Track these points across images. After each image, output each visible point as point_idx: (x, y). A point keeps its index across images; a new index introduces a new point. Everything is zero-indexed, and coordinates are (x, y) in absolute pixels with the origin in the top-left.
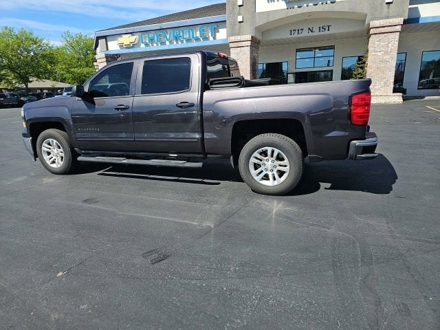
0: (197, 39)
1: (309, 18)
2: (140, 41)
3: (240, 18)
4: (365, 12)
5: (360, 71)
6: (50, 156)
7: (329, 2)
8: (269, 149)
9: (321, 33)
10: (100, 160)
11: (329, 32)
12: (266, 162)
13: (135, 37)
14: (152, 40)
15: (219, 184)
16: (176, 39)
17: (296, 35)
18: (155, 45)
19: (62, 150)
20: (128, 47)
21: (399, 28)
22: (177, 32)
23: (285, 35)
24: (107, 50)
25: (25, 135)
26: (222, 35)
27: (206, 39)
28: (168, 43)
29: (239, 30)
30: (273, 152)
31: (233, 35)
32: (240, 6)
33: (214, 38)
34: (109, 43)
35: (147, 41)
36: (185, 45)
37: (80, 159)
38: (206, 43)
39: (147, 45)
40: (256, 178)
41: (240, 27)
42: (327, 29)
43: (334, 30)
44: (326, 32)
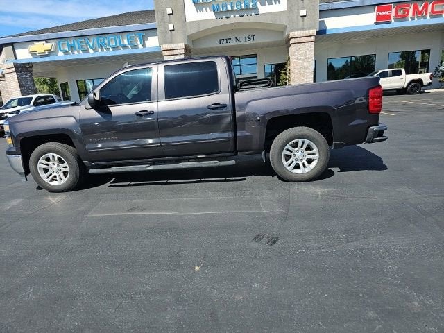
0: (125, 47)
1: (236, 28)
2: (58, 48)
3: (171, 27)
4: (284, 23)
5: (285, 76)
6: (48, 173)
7: (253, 14)
8: (300, 141)
9: (249, 42)
10: (121, 170)
11: (254, 42)
12: (296, 153)
13: (51, 44)
14: (72, 48)
15: (245, 179)
16: (101, 47)
17: (225, 44)
18: (76, 53)
19: (66, 164)
20: (43, 55)
21: (313, 38)
22: (101, 39)
23: (214, 44)
24: (16, 58)
25: (9, 153)
26: (153, 43)
27: (135, 46)
28: (91, 51)
29: (171, 38)
30: (303, 143)
31: (166, 43)
32: (169, 15)
33: (144, 46)
34: (17, 51)
35: (67, 49)
36: (112, 53)
37: (91, 171)
38: (135, 51)
39: (66, 53)
40: (288, 168)
41: (171, 36)
42: (252, 38)
43: (259, 40)
44: (251, 42)
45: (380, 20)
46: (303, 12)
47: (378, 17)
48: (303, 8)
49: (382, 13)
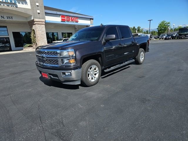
1: (3, 11)
4: (31, 14)
9: (8, 20)
21: (44, 23)
37: (105, 71)
42: (11, 18)
43: (15, 19)
44: (11, 19)
45: (63, 20)
46: (38, 11)
47: (62, 19)
48: (38, 10)
49: (63, 18)
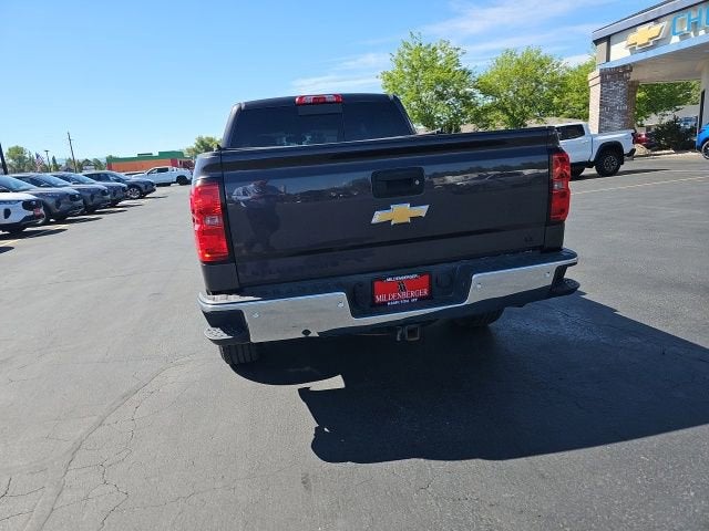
2: (672, 31)
14: (695, 25)
18: (702, 33)
20: (645, 48)
24: (608, 60)
34: (613, 48)
35: (686, 29)
39: (684, 36)
